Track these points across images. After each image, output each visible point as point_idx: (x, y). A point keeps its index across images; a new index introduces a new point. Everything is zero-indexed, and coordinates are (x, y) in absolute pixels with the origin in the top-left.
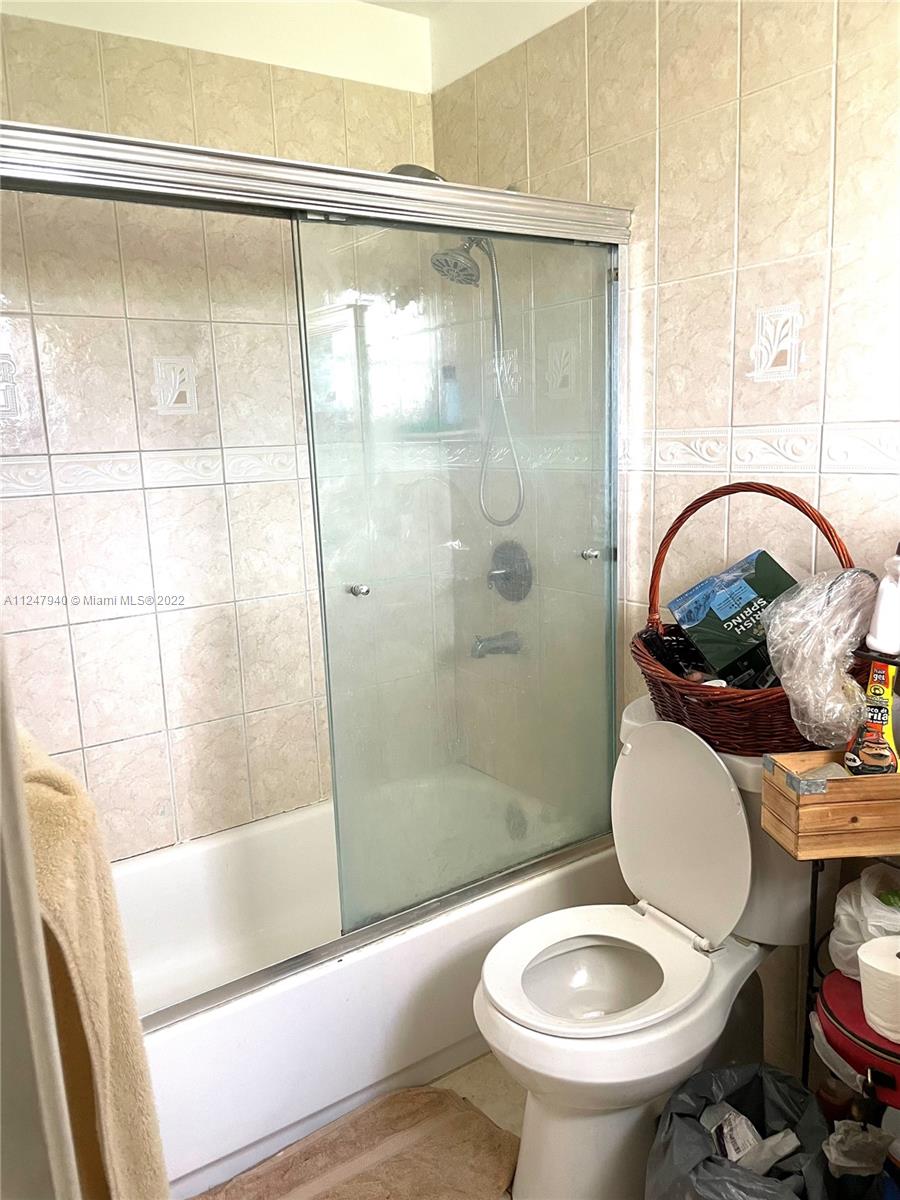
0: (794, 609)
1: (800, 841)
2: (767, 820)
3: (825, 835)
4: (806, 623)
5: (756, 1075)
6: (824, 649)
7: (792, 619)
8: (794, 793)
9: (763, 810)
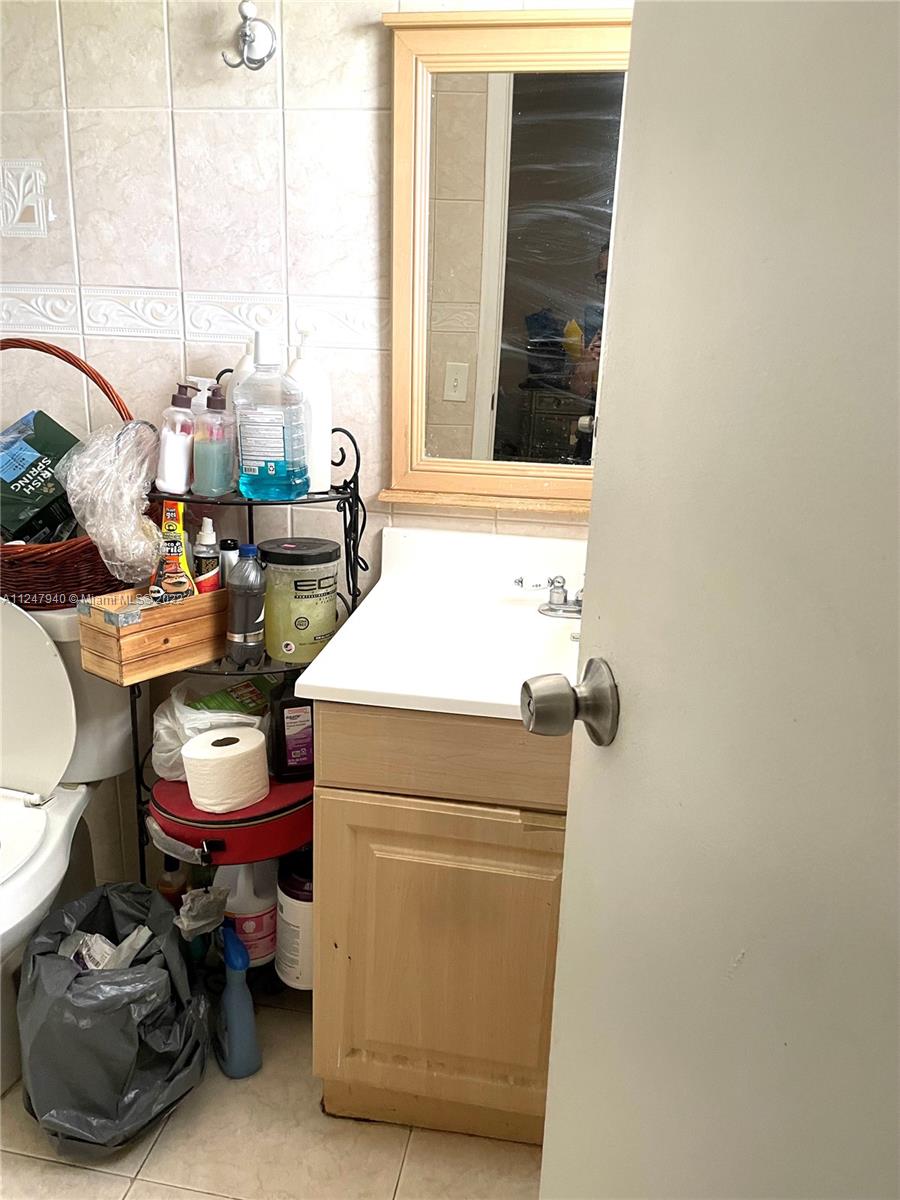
0: (88, 460)
1: (124, 669)
2: (87, 661)
3: (144, 658)
4: (102, 472)
5: (103, 897)
6: (121, 495)
7: (89, 470)
8: (114, 627)
9: (84, 653)
